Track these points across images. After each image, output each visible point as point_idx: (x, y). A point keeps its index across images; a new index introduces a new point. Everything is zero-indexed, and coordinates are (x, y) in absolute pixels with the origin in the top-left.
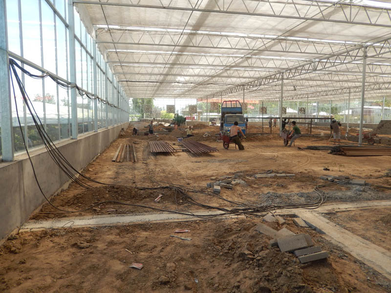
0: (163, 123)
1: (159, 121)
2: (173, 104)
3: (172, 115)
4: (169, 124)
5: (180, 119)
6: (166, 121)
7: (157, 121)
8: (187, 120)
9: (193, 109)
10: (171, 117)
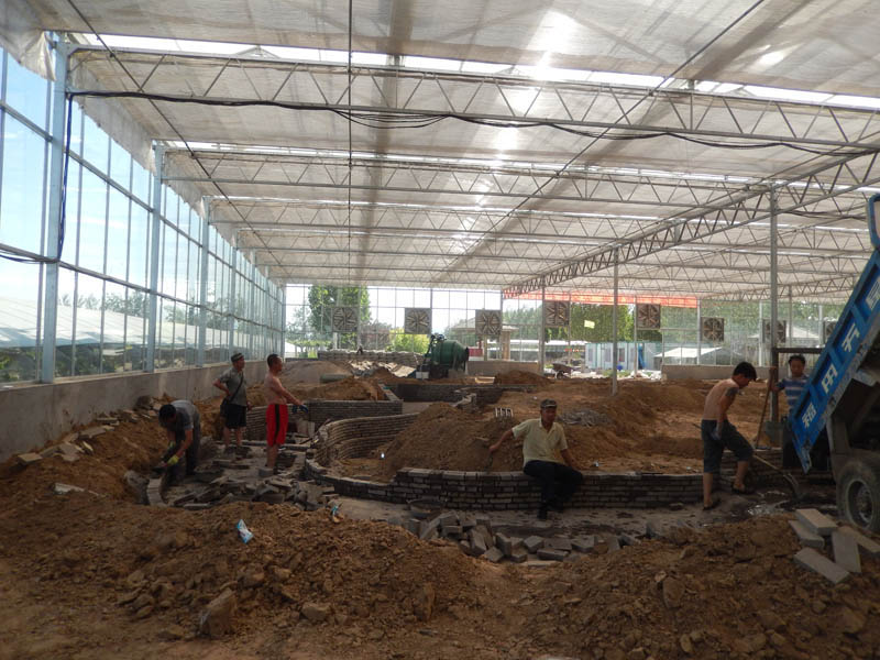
0: (391, 366)
1: (379, 358)
2: (426, 305)
3: (423, 340)
4: (411, 370)
5: (448, 353)
6: (400, 360)
7: (371, 359)
8: (471, 359)
9: (489, 322)
10: (418, 349)
